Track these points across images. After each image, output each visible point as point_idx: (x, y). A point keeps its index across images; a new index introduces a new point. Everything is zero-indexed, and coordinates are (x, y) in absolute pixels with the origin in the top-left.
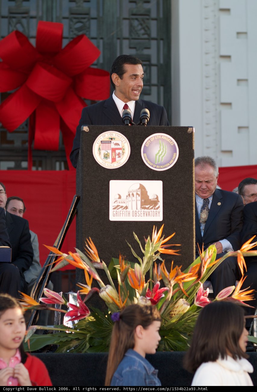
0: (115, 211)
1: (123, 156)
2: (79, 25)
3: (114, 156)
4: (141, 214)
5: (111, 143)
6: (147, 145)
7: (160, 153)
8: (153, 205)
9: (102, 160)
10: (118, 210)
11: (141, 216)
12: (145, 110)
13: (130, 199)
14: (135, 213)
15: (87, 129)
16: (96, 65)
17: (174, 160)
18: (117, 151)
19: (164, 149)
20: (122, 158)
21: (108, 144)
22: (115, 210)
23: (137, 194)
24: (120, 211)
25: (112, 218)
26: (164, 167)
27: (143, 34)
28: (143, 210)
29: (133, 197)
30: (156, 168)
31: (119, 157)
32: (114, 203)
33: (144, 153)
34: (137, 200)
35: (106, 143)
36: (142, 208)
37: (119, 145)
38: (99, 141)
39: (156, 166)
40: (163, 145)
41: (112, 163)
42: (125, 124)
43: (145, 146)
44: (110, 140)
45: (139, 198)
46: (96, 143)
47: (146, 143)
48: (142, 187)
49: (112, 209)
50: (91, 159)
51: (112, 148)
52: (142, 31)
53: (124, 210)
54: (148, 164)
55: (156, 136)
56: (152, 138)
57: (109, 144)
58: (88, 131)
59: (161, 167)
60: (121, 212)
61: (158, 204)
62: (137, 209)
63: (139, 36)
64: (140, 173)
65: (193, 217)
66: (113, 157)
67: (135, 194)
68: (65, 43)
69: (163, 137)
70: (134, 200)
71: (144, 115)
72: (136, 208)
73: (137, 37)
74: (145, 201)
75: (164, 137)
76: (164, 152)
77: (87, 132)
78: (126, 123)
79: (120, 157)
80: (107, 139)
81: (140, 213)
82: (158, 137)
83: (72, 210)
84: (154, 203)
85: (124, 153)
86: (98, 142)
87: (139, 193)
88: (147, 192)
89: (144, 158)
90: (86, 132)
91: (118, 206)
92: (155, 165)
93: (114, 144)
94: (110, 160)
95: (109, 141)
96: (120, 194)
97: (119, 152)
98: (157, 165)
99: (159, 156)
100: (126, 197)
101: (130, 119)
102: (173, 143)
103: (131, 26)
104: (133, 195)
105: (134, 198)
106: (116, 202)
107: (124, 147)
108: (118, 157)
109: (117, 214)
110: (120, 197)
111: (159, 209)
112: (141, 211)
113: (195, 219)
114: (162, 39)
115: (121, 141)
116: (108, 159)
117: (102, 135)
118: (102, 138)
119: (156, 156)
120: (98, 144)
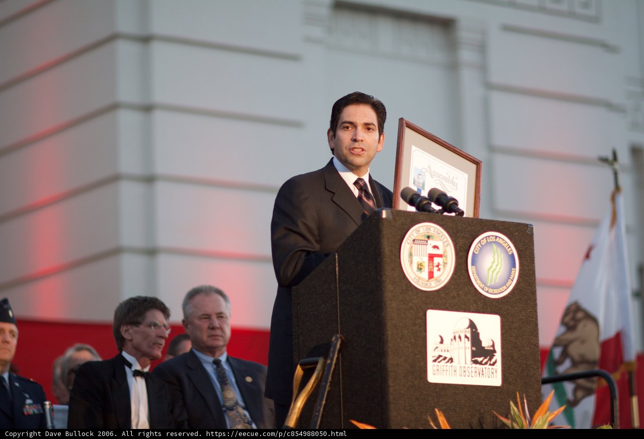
0: (436, 365)
1: (444, 269)
3: (432, 267)
4: (472, 372)
5: (427, 245)
6: (476, 251)
7: (494, 267)
8: (488, 358)
9: (414, 273)
10: (439, 364)
13: (456, 345)
14: (463, 371)
15: (388, 216)
17: (512, 281)
18: (436, 260)
19: (499, 259)
20: (443, 273)
23: (466, 336)
24: (443, 366)
25: (432, 378)
26: (499, 291)
28: (474, 365)
29: (460, 342)
30: (487, 292)
31: (439, 270)
32: (434, 350)
33: (472, 264)
34: (465, 348)
36: (473, 361)
37: (439, 249)
38: (410, 239)
39: (488, 290)
40: (497, 253)
41: (428, 281)
43: (474, 253)
44: (427, 239)
45: (469, 344)
46: (407, 244)
47: (475, 249)
48: (472, 325)
49: (431, 361)
50: (397, 269)
51: (429, 254)
53: (449, 364)
54: (478, 284)
55: (489, 236)
56: (483, 239)
59: (496, 291)
60: (445, 367)
61: (494, 355)
62: (466, 364)
64: (466, 300)
66: (430, 270)
67: (463, 337)
70: (461, 347)
72: (464, 363)
74: (477, 350)
75: (499, 238)
76: (499, 266)
80: (422, 236)
82: (491, 239)
84: (490, 353)
85: (446, 264)
86: (409, 241)
87: (469, 335)
88: (478, 334)
89: (473, 273)
90: (388, 220)
91: (440, 356)
92: (487, 287)
93: (432, 247)
94: (425, 274)
95: (424, 240)
96: (442, 336)
97: (438, 262)
98: (489, 287)
99: (493, 272)
100: (450, 341)
102: (512, 250)
104: (460, 337)
105: (462, 344)
106: (437, 350)
107: (446, 253)
108: (437, 271)
110: (442, 342)
111: (496, 365)
112: (472, 367)
115: (441, 243)
116: (423, 272)
117: (414, 230)
118: (415, 235)
119: (488, 273)
120: (409, 245)
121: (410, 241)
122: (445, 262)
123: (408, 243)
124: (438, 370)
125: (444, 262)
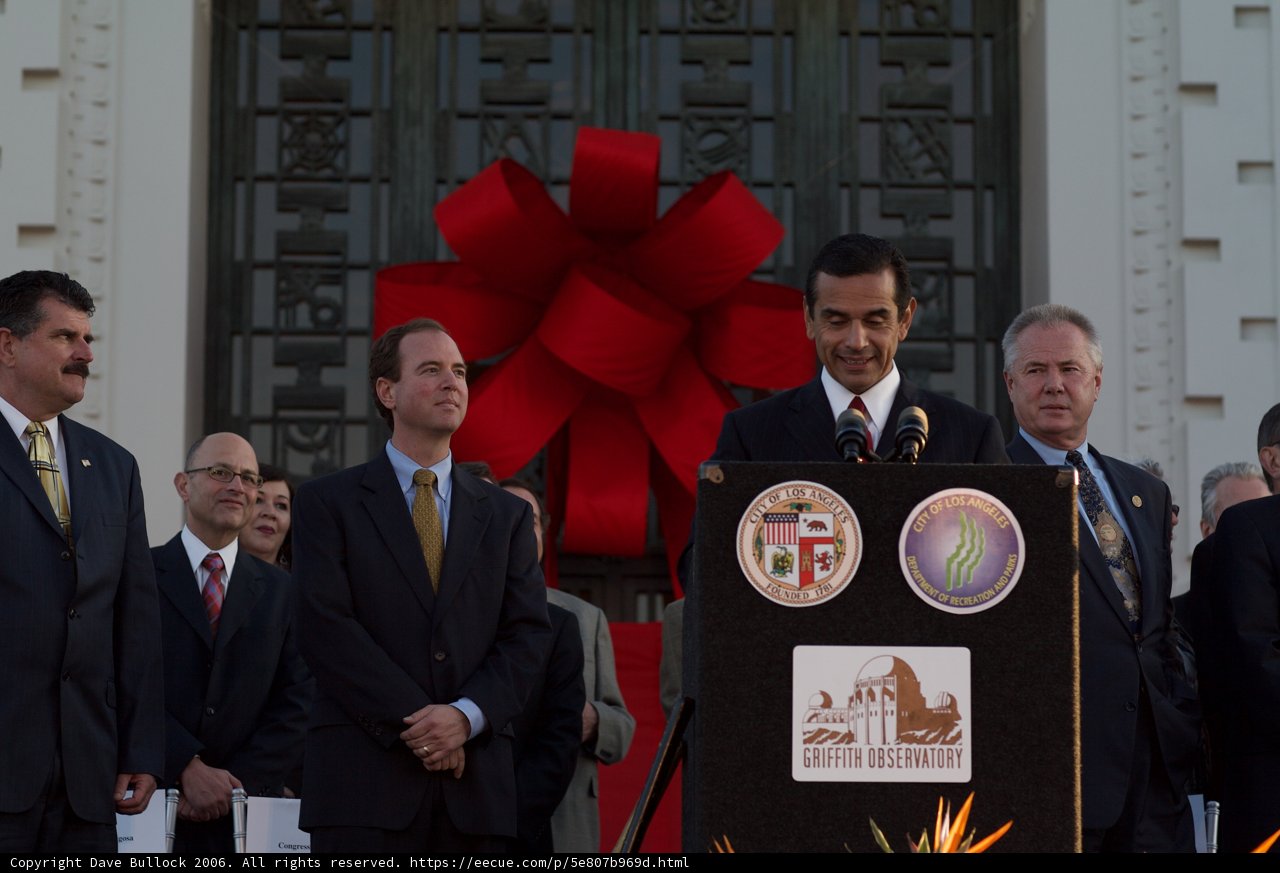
0: (812, 749)
1: (837, 565)
2: (713, 141)
3: (809, 563)
4: (899, 758)
5: (798, 521)
6: (918, 527)
7: (963, 553)
8: (940, 729)
9: (768, 576)
10: (819, 746)
11: (899, 767)
12: (913, 410)
13: (861, 709)
14: (878, 759)
15: (716, 475)
16: (771, 272)
17: (1010, 579)
18: (819, 549)
19: (976, 540)
20: (834, 574)
21: (787, 524)
22: (811, 746)
23: (885, 691)
24: (829, 749)
25: (801, 773)
26: (976, 600)
27: (928, 171)
28: (904, 746)
29: (871, 703)
30: (947, 603)
32: (809, 721)
33: (908, 553)
34: (884, 713)
35: (779, 522)
36: (901, 738)
37: (826, 529)
38: (758, 513)
39: (949, 599)
40: (971, 527)
41: (799, 589)
42: (846, 456)
43: (911, 531)
44: (795, 511)
45: (892, 706)
46: (749, 523)
47: (914, 522)
48: (901, 669)
49: (801, 742)
50: (729, 572)
51: (800, 538)
52: (925, 161)
53: (842, 746)
54: (923, 590)
55: (949, 498)
56: (934, 503)
57: (792, 524)
58: (719, 482)
59: (968, 600)
60: (833, 753)
61: (957, 725)
62: (884, 743)
63: (912, 177)
64: (894, 622)
65: (1072, 770)
66: (804, 569)
67: (877, 690)
68: (667, 198)
69: (972, 501)
70: (874, 713)
71: (910, 426)
72: (881, 741)
73: (906, 180)
74: (911, 717)
75: (976, 501)
76: (976, 552)
77: (718, 485)
78: (847, 454)
79: (828, 569)
80: (785, 506)
81: (894, 755)
82: (955, 501)
83: (668, 744)
84: (944, 721)
85: (842, 555)
86: (754, 518)
87: (892, 688)
88: (918, 685)
89: (910, 570)
90: (713, 483)
91: (821, 731)
92: (946, 593)
93: (808, 526)
94: (793, 578)
95: (790, 514)
96: (828, 692)
97: (823, 552)
98: (951, 594)
99: (960, 564)
100: (847, 703)
101: (861, 440)
102: (1008, 520)
103: (887, 143)
104: (871, 694)
105: (876, 707)
106: (814, 720)
107: (841, 534)
108: (822, 569)
109: (818, 758)
110: (827, 703)
111: (959, 742)
112: (899, 749)
113: (1082, 775)
114: (990, 187)
115: (832, 515)
116: (788, 574)
117: (767, 495)
118: (769, 505)
119: (949, 565)
120: (754, 525)
121: (757, 516)
122: (839, 551)
123: (753, 522)
124: (815, 757)
125: (837, 552)
